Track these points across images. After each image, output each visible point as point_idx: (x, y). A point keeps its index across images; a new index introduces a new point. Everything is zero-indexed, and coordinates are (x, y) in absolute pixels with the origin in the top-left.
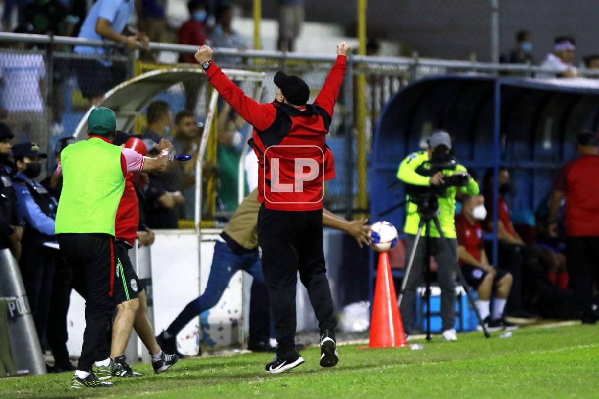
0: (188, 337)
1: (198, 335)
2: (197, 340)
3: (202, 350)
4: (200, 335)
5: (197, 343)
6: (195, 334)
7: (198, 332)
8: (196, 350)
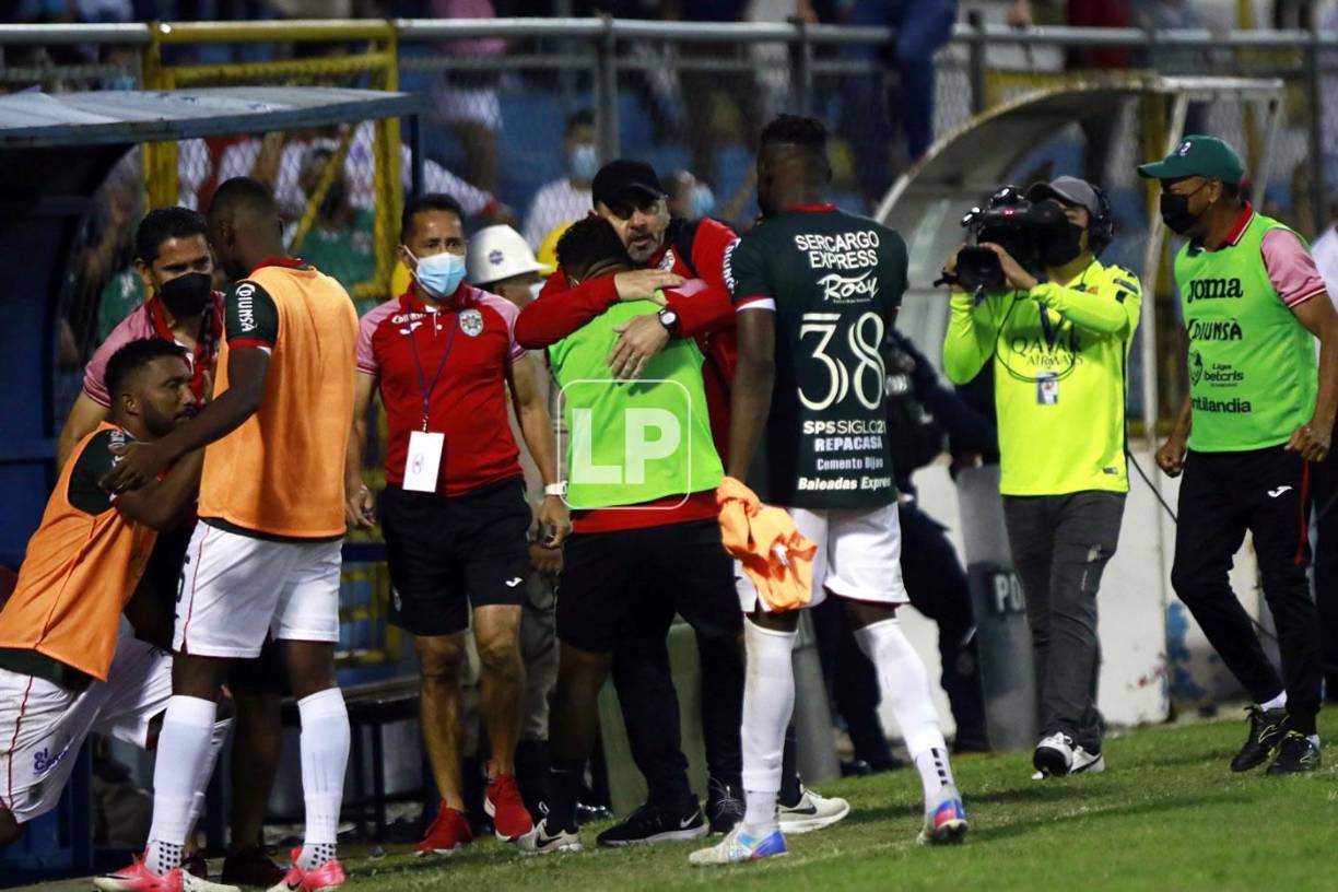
0: (1143, 682)
1: (1166, 677)
2: (1164, 686)
3: (1177, 706)
4: (1169, 676)
5: (1164, 693)
6: (1158, 672)
7: (1166, 669)
8: (1163, 708)
